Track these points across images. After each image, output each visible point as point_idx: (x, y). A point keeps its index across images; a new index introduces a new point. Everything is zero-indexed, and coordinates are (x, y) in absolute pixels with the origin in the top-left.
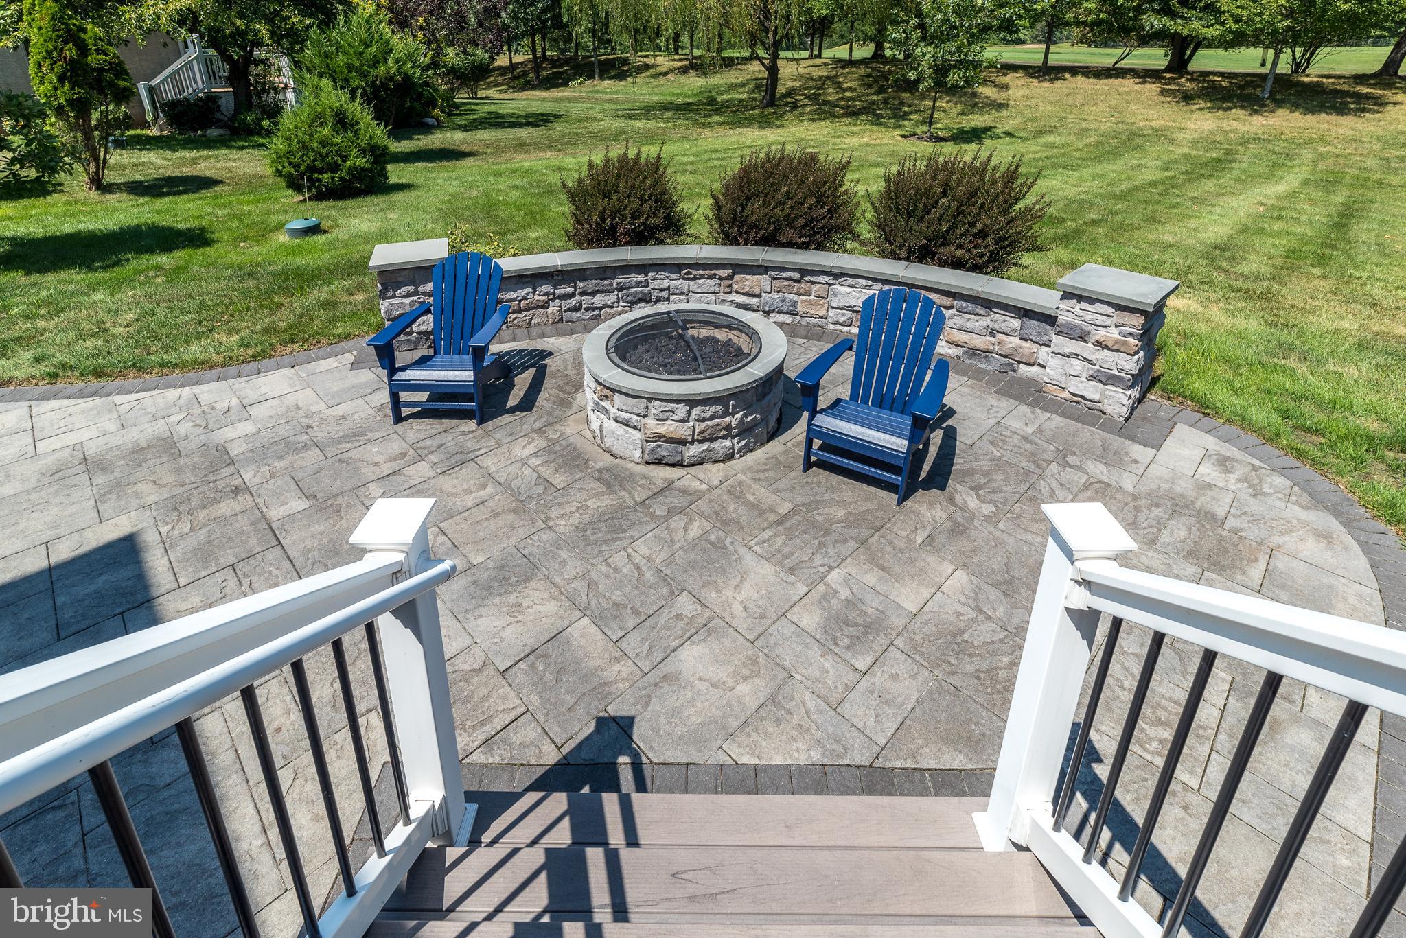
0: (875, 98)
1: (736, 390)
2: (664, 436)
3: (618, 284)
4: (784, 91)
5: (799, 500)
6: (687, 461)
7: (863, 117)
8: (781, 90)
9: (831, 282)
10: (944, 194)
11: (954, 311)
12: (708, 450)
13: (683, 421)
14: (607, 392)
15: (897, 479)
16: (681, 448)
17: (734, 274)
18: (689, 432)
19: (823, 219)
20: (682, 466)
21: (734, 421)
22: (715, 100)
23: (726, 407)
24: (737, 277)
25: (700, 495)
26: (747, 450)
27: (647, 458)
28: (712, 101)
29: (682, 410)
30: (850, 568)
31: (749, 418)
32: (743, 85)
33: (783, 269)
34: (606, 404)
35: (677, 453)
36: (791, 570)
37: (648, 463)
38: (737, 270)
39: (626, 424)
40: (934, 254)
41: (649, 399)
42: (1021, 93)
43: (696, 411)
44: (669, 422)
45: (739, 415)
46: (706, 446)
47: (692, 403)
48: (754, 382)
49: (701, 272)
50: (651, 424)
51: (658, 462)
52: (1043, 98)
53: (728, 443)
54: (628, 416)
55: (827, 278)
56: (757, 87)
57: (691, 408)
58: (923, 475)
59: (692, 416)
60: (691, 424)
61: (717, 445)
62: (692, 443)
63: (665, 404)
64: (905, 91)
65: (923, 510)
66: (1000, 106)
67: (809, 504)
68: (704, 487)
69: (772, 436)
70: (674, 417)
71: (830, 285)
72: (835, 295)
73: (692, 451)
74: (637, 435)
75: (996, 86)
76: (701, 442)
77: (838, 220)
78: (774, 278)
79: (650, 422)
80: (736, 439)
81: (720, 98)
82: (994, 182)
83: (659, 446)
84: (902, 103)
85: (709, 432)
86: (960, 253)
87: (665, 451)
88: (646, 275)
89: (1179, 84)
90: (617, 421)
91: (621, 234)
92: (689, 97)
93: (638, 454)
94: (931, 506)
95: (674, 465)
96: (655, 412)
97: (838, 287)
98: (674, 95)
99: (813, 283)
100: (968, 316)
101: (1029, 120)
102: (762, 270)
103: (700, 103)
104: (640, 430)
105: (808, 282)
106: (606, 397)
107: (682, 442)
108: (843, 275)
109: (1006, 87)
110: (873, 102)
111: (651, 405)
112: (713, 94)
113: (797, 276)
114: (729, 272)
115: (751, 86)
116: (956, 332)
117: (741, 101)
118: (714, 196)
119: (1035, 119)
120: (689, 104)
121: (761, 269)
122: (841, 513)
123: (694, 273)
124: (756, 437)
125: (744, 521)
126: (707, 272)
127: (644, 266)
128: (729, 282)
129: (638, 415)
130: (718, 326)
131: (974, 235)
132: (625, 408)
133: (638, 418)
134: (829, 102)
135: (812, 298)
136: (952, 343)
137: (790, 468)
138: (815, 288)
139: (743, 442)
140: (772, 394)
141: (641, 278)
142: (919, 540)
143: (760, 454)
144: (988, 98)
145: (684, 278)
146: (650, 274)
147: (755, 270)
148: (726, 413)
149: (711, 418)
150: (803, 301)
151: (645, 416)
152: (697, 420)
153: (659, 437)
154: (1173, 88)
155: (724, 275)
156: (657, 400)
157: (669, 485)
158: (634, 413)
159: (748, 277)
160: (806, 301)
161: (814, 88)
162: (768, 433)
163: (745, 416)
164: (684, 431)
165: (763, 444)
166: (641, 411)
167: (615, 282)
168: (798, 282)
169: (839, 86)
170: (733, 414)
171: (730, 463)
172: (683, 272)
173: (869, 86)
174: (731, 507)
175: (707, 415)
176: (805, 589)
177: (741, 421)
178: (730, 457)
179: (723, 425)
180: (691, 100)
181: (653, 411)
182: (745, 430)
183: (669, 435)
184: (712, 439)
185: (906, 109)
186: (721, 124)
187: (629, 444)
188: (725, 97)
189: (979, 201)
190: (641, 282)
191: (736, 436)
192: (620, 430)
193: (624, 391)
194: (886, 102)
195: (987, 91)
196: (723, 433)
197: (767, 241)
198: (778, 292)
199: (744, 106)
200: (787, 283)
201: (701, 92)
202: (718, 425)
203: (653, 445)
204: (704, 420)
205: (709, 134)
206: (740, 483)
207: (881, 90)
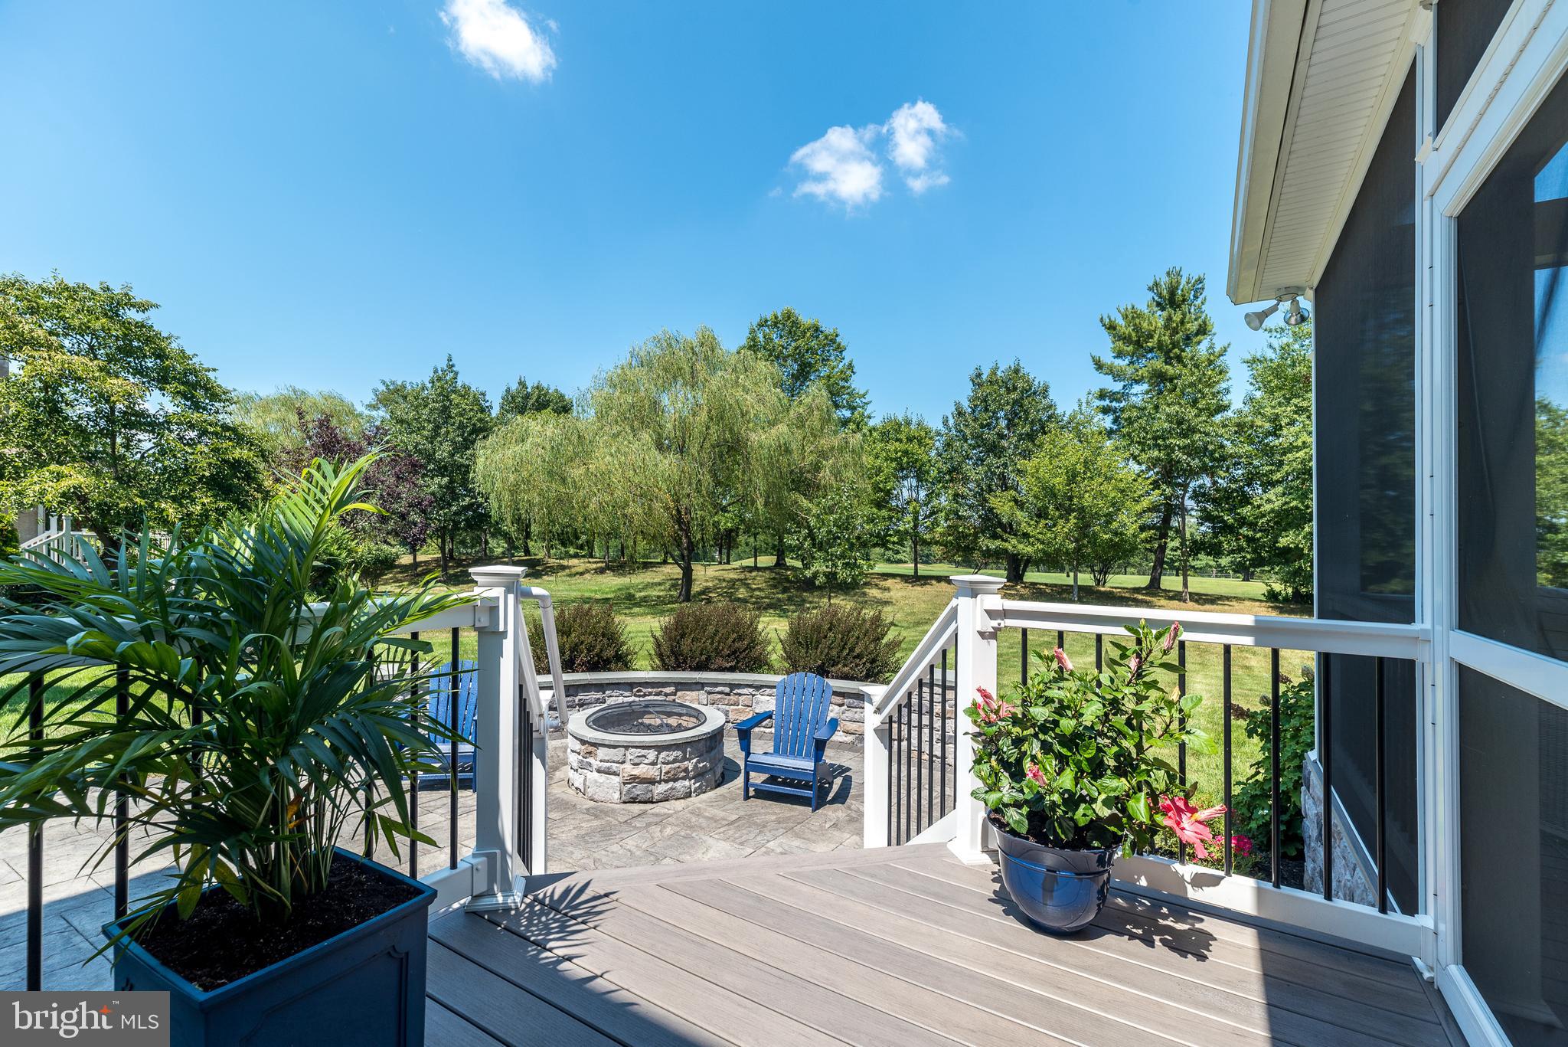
0: (780, 596)
1: (692, 739)
2: (638, 778)
3: (580, 700)
4: (698, 590)
5: (743, 813)
6: (656, 798)
7: (772, 611)
8: (696, 588)
9: (754, 693)
10: (830, 629)
11: (845, 707)
12: (672, 789)
13: (653, 764)
14: (591, 749)
15: (809, 793)
16: (651, 787)
17: (677, 690)
18: (657, 773)
19: (744, 651)
20: (653, 803)
21: (690, 765)
22: (634, 596)
23: (685, 753)
24: (679, 693)
25: (670, 816)
26: (700, 791)
27: (624, 798)
28: (630, 597)
29: (652, 755)
30: (781, 839)
31: (701, 765)
32: (660, 584)
33: (716, 685)
34: (591, 760)
35: (648, 791)
36: (742, 844)
37: (625, 803)
38: (679, 687)
39: (608, 772)
40: (829, 672)
41: (627, 748)
42: (900, 594)
43: (663, 755)
44: (642, 766)
45: (695, 761)
46: (671, 784)
47: (660, 748)
48: (704, 734)
49: (650, 690)
50: (628, 769)
51: (633, 801)
52: (918, 598)
53: (687, 783)
54: (608, 764)
55: (751, 690)
56: (674, 586)
57: (659, 754)
58: (829, 798)
59: (660, 760)
60: (659, 766)
61: (679, 784)
62: (659, 782)
63: (639, 750)
64: (806, 591)
65: (830, 813)
66: (887, 603)
67: (751, 815)
68: (670, 812)
69: (718, 785)
70: (646, 761)
71: (753, 695)
72: (757, 703)
73: (660, 789)
74: (616, 780)
75: (879, 589)
76: (666, 781)
77: (754, 653)
78: (709, 693)
79: (628, 767)
80: (693, 781)
81: (638, 595)
82: (864, 620)
83: (634, 787)
84: (804, 601)
85: (672, 773)
86: (846, 669)
87: (639, 790)
88: (604, 693)
89: (1016, 590)
90: (599, 771)
91: (579, 664)
92: (607, 593)
93: (617, 795)
94: (835, 811)
95: (645, 802)
96: (632, 757)
97: (759, 696)
98: (592, 591)
99: (740, 695)
100: (855, 710)
101: (908, 614)
102: (700, 687)
103: (618, 598)
104: (619, 775)
105: (736, 694)
106: (590, 753)
107: (652, 782)
108: (762, 687)
109: (888, 589)
110: (779, 600)
111: (628, 753)
112: (632, 591)
113: (727, 690)
114: (672, 689)
115: (668, 586)
116: (848, 723)
117: (659, 597)
118: (654, 637)
119: (913, 613)
120: (607, 599)
121: (700, 685)
122: (773, 818)
123: (644, 690)
124: (707, 781)
125: (704, 825)
126: (654, 690)
127: (601, 685)
128: (673, 697)
129: (618, 762)
130: (669, 714)
131: (855, 657)
132: (606, 758)
133: (618, 765)
134: (739, 599)
135: (740, 707)
136: (847, 732)
137: (734, 799)
138: (742, 698)
139: (698, 784)
140: (716, 750)
141: (599, 695)
142: (827, 826)
143: (711, 794)
144: (875, 597)
145: (635, 696)
146: (607, 692)
147: (694, 687)
148: (684, 759)
149: (675, 761)
150: (733, 710)
151: (623, 762)
152: (663, 763)
153: (634, 779)
154: (1013, 592)
155: (668, 692)
156: (633, 747)
157: (644, 812)
158: (614, 762)
159: (688, 693)
160: (736, 710)
161: (725, 587)
162: (716, 781)
163: (698, 762)
164: (652, 772)
165: (712, 789)
166: (620, 758)
167: (577, 699)
168: (728, 694)
169: (747, 586)
170: (689, 760)
171: (688, 799)
172: (635, 690)
173: (774, 587)
174: (694, 820)
175: (671, 759)
176: (752, 851)
177: (696, 766)
178: (688, 795)
179: (683, 767)
180: (609, 596)
181: (630, 757)
182: (699, 775)
183: (641, 776)
184: (675, 780)
185: (808, 605)
186: (642, 615)
187: (609, 789)
188: (642, 594)
189: (856, 634)
190: (599, 699)
191: (693, 778)
192: (602, 778)
193: (607, 743)
194: (790, 599)
195: (873, 592)
196: (683, 774)
197: (701, 667)
198: (713, 704)
199: (661, 601)
200: (719, 696)
201: (619, 589)
202: (679, 767)
203: (629, 786)
204: (668, 763)
205: (632, 621)
206: (699, 808)
207: (785, 590)
